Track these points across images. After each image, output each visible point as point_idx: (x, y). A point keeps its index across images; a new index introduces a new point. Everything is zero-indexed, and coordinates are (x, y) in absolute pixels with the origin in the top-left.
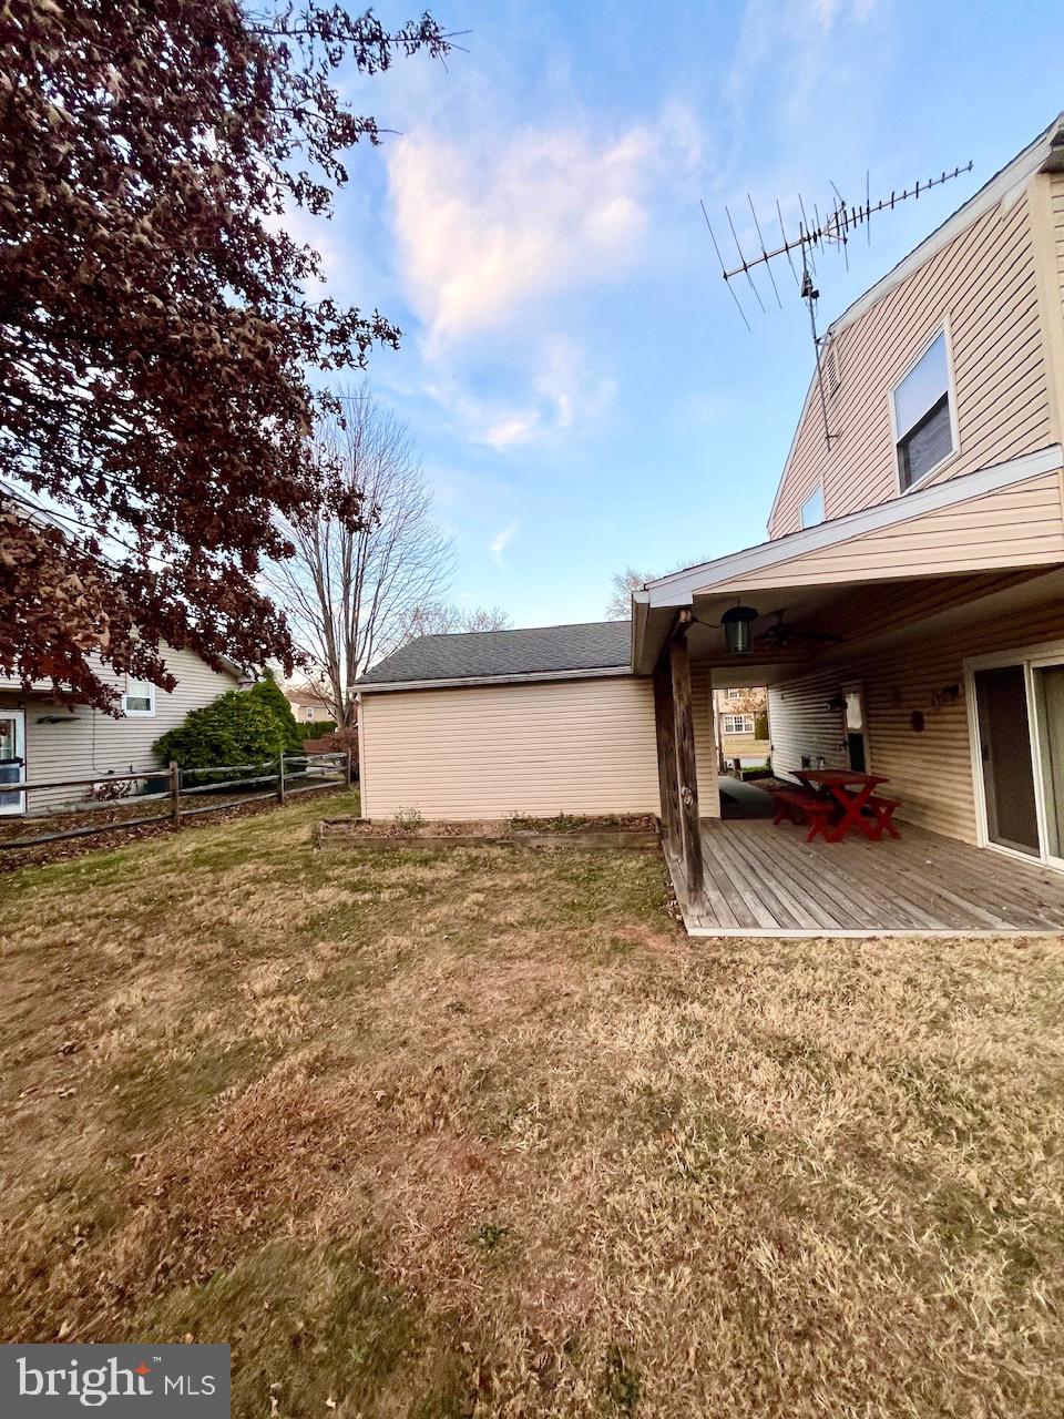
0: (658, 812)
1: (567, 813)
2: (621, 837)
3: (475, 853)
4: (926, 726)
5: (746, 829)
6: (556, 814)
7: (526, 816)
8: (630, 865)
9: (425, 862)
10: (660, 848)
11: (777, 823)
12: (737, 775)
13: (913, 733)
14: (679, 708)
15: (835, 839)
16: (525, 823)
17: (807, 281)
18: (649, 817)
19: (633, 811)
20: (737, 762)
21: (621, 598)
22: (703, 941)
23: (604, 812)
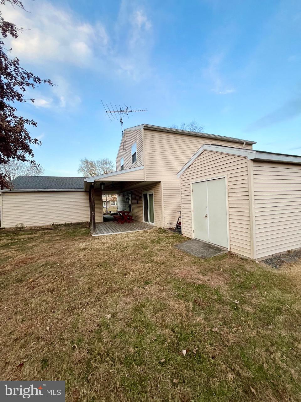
0: (89, 221)
1: (67, 223)
2: (81, 226)
3: (44, 231)
4: (139, 203)
5: (107, 223)
6: (65, 223)
7: (56, 224)
8: (82, 230)
9: (30, 234)
10: (89, 227)
11: (114, 222)
12: (110, 215)
13: (137, 204)
14: (92, 199)
15: (123, 223)
16: (57, 225)
17: (121, 120)
18: (87, 222)
19: (84, 221)
20: (110, 212)
21: (83, 166)
22: (95, 237)
23: (77, 222)
